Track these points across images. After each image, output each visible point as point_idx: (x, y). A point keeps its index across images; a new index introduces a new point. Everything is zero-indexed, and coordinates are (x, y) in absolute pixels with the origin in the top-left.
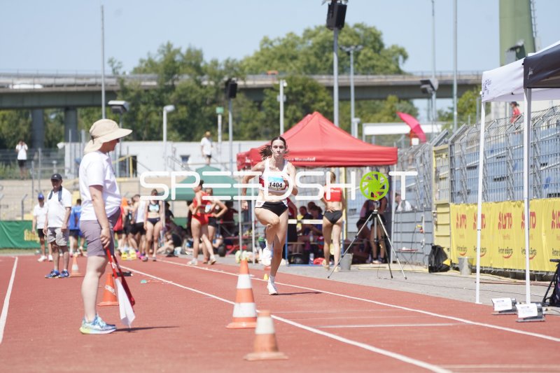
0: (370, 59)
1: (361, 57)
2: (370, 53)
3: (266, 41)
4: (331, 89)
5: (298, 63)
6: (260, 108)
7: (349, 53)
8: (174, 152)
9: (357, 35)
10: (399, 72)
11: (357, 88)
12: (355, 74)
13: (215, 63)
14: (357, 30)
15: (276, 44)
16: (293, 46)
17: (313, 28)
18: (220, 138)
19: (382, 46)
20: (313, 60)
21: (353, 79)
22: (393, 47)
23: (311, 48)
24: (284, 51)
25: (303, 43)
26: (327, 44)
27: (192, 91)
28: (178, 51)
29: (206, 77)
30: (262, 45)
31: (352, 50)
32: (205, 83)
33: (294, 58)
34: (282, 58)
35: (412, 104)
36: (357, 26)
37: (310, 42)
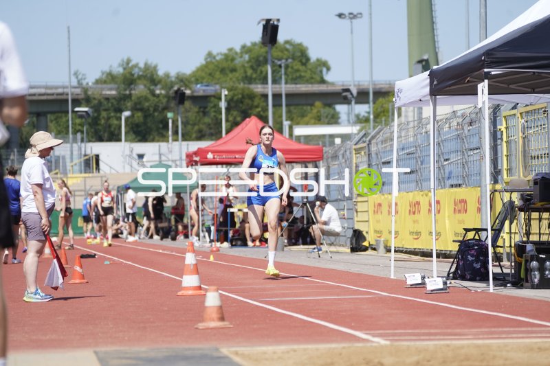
0: (298, 71)
1: (290, 70)
2: (297, 65)
3: (210, 54)
4: (266, 96)
5: (237, 74)
6: (205, 113)
7: (280, 66)
8: (132, 152)
9: (287, 50)
10: (323, 81)
11: (287, 95)
12: (286, 83)
13: (167, 75)
14: (288, 46)
15: (218, 58)
16: (233, 60)
17: (249, 44)
18: (170, 138)
19: (308, 59)
20: (250, 72)
21: (284, 88)
22: (318, 60)
23: (248, 62)
24: (225, 65)
25: (241, 57)
26: (261, 59)
27: (146, 99)
28: (136, 66)
29: (159, 86)
30: (206, 59)
31: (283, 62)
32: (158, 92)
33: (233, 70)
34: (223, 71)
35: (334, 109)
36: (287, 42)
37: (247, 57)
